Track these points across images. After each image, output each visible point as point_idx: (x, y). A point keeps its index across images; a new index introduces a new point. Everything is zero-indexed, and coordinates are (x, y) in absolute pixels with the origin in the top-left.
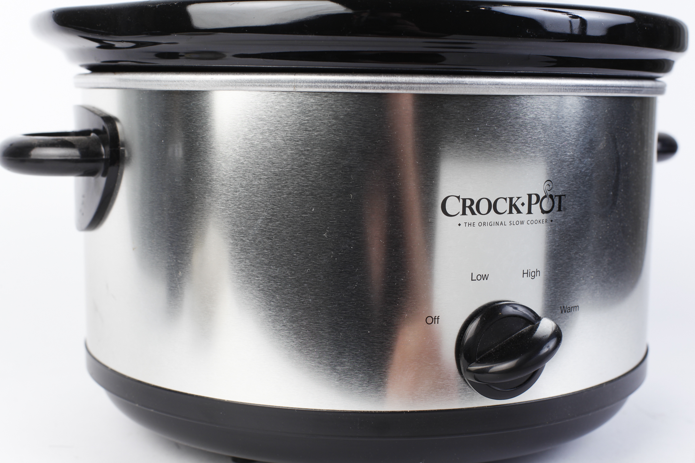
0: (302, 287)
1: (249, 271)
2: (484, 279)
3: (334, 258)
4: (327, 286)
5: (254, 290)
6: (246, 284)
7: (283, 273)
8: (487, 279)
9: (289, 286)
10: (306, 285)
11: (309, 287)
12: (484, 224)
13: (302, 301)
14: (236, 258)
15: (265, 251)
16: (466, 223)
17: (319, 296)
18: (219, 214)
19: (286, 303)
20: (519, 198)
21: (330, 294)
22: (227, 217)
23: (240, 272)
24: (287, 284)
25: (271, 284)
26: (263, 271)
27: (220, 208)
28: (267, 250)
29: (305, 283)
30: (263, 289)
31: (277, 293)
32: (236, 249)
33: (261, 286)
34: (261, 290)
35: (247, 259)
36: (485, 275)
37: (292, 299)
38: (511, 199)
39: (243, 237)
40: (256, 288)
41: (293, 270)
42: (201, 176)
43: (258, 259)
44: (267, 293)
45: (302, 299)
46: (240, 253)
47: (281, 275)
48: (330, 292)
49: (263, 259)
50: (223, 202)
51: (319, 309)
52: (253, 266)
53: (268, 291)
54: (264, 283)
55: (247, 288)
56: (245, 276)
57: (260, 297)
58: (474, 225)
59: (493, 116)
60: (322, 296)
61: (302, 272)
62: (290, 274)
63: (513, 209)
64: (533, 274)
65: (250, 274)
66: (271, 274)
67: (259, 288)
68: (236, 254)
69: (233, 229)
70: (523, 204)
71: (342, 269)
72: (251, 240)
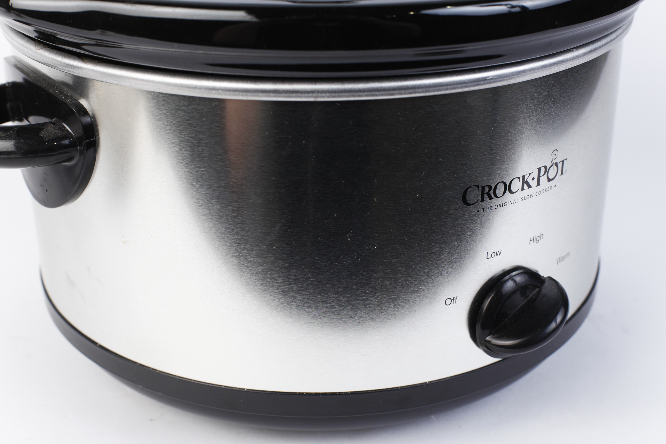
0: (325, 288)
1: (267, 275)
2: (497, 256)
3: (357, 258)
4: (351, 284)
5: (273, 291)
6: (264, 286)
7: (304, 276)
8: (500, 255)
9: (311, 287)
10: (329, 285)
11: (332, 287)
12: (499, 206)
13: (325, 300)
14: (252, 263)
15: (284, 256)
16: (483, 209)
17: (343, 294)
18: (230, 220)
19: (308, 303)
20: (530, 174)
21: (354, 291)
22: (240, 223)
23: (257, 275)
24: (308, 286)
25: (292, 286)
26: (283, 274)
27: (231, 215)
28: (286, 254)
29: (328, 283)
30: (283, 290)
31: (298, 294)
32: (251, 254)
33: (280, 288)
34: (280, 292)
35: (265, 263)
36: (499, 251)
37: (314, 299)
38: (524, 177)
39: (259, 242)
40: (275, 290)
41: (315, 273)
42: (206, 182)
43: (276, 263)
44: (288, 295)
45: (325, 298)
46: (256, 258)
47: (302, 277)
48: (353, 290)
49: (282, 263)
50: (234, 209)
51: (343, 306)
52: (272, 270)
53: (288, 293)
54: (283, 285)
55: (265, 290)
56: (262, 279)
57: (280, 298)
58: (491, 209)
59: (512, 103)
60: (345, 294)
61: (324, 274)
62: (312, 276)
63: (525, 185)
64: (538, 238)
65: (268, 277)
66: (291, 277)
67: (279, 290)
68: (251, 258)
69: (247, 235)
70: (533, 179)
71: (366, 268)
72: (268, 246)
